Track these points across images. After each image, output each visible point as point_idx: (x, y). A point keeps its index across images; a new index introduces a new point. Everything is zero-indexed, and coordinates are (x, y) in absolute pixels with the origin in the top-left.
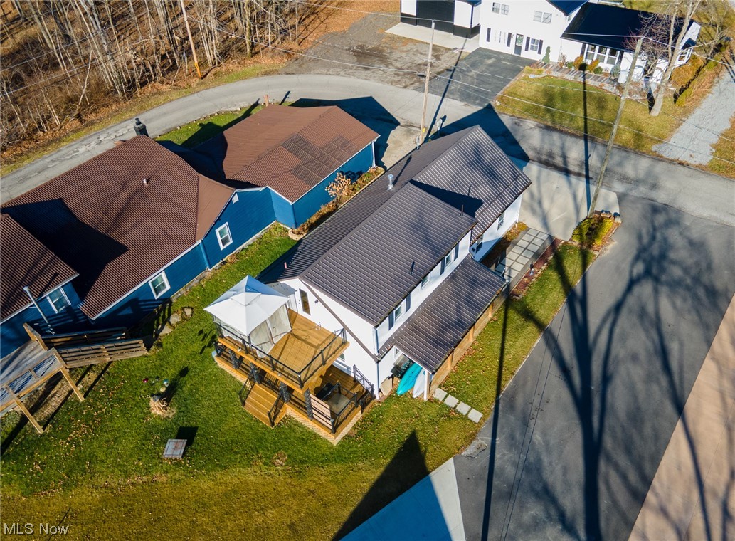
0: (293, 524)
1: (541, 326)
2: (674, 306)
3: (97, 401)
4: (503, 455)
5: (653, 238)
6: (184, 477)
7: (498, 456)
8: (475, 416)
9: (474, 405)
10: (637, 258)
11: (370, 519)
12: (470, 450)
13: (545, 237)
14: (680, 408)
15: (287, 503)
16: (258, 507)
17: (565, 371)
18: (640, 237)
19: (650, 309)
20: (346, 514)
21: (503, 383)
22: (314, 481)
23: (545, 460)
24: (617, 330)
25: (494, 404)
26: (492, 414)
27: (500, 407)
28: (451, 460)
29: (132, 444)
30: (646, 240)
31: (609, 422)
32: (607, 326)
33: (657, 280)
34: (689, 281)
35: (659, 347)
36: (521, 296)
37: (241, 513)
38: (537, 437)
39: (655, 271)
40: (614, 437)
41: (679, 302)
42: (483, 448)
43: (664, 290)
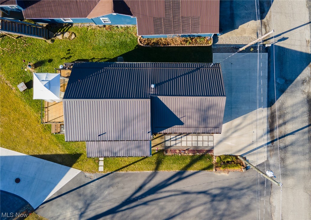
0: (29, 140)
1: (157, 169)
2: (200, 212)
3: (19, 44)
4: (93, 186)
5: (241, 189)
6: (19, 96)
7: (91, 184)
8: (101, 169)
9: (105, 166)
11: (45, 160)
12: (87, 174)
13: (211, 145)
15: (33, 133)
16: (27, 126)
17: (141, 188)
18: (238, 184)
19: (193, 205)
20: (42, 153)
21: (120, 170)
22: (45, 136)
23: (99, 199)
24: (173, 198)
25: (110, 172)
26: (106, 173)
27: (110, 175)
28: (80, 171)
29: (16, 70)
30: (238, 187)
31: (128, 212)
32: (173, 193)
33: (213, 201)
34: (220, 213)
35: (174, 214)
36: (167, 154)
37: (22, 123)
38: (106, 193)
39: (218, 198)
40: (122, 216)
41: (204, 213)
42: (91, 178)
43: (208, 206)
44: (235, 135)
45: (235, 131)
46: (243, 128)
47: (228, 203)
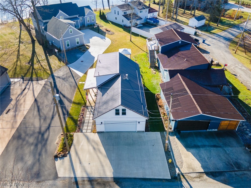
1: (74, 103)
8: (80, 83)
10: (47, 140)
12: (79, 79)
13: (84, 131)
14: (36, 100)
18: (46, 151)
23: (64, 82)
24: (52, 111)
26: (77, 84)
28: (81, 77)
33: (40, 133)
34: (27, 138)
36: (82, 107)
39: (40, 136)
44: (91, 148)
45: (94, 148)
46: (97, 154)
47: (32, 144)
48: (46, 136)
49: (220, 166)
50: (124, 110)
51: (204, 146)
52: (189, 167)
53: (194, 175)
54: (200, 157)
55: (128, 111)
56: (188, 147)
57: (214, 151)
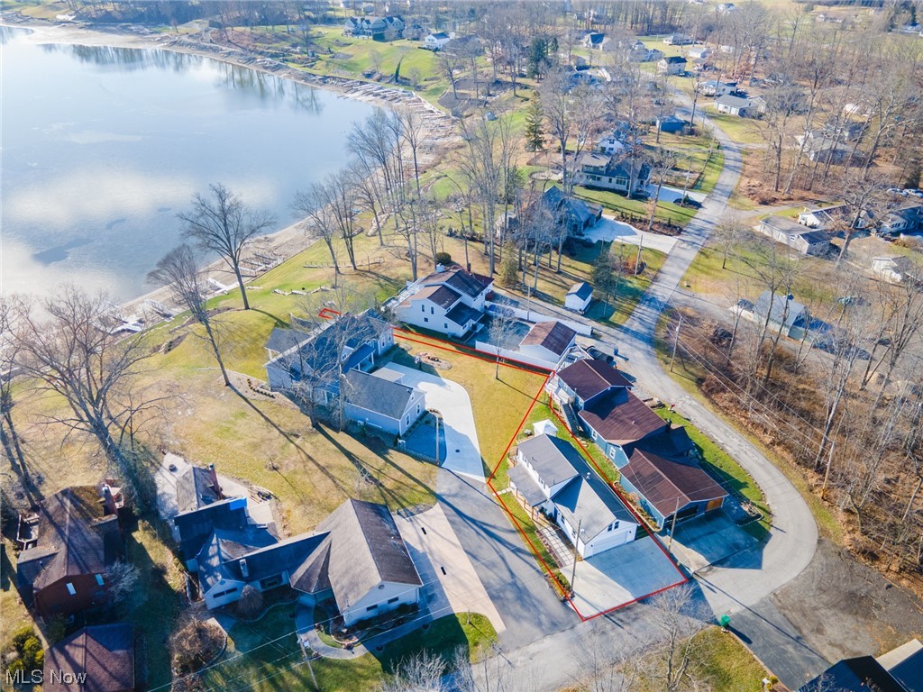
5: (534, 606)
10: (525, 588)
17: (489, 525)
19: (496, 570)
23: (464, 501)
24: (495, 552)
28: (485, 483)
32: (499, 551)
33: (509, 585)
39: (514, 588)
43: (503, 583)
47: (515, 599)
48: (519, 583)
49: (723, 552)
50: (617, 523)
51: (700, 537)
52: (698, 563)
53: (705, 570)
54: (702, 549)
55: (622, 523)
56: (686, 543)
57: (711, 539)
